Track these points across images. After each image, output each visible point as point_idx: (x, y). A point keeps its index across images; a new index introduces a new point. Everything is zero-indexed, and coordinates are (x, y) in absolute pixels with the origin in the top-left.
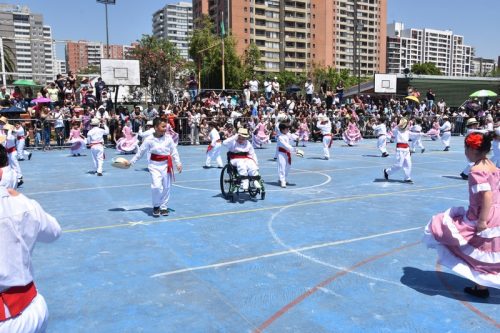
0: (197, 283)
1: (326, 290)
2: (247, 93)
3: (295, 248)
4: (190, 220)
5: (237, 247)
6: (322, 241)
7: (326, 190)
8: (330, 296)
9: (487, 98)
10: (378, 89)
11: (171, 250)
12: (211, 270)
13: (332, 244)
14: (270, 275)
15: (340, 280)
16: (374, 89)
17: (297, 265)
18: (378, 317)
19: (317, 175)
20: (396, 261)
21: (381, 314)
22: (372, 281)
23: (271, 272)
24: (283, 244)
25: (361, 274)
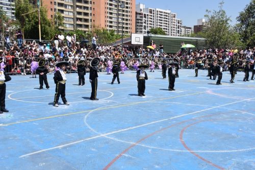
0: (51, 158)
1: (127, 155)
2: (56, 42)
3: (103, 134)
4: (34, 121)
5: (69, 135)
6: (117, 129)
7: (111, 101)
8: (129, 158)
9: (190, 49)
10: (133, 42)
11: (28, 140)
12: (57, 150)
13: (123, 130)
14: (93, 150)
15: (132, 149)
16: (131, 42)
17: (107, 143)
18: (157, 166)
19: (105, 92)
20: (159, 137)
21: (158, 165)
22: (150, 148)
23: (94, 148)
24: (96, 132)
25: (143, 145)
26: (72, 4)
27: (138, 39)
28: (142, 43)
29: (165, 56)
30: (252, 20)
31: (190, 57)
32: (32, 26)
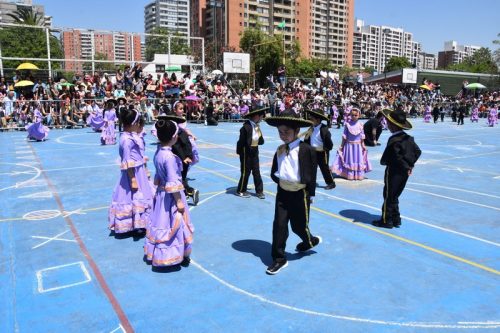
2: (318, 80)
10: (405, 80)
26: (268, 24)
27: (410, 76)
28: (416, 82)
29: (444, 100)
31: (478, 102)
32: (267, 58)
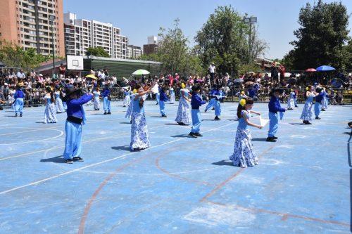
1: (111, 182)
3: (76, 169)
5: (38, 173)
8: (114, 184)
9: (143, 75)
10: (70, 67)
12: (34, 185)
14: (73, 182)
16: (67, 66)
25: (123, 174)
27: (76, 63)
28: (82, 69)
30: (210, 41)
